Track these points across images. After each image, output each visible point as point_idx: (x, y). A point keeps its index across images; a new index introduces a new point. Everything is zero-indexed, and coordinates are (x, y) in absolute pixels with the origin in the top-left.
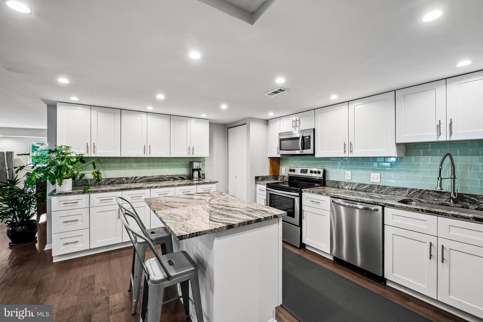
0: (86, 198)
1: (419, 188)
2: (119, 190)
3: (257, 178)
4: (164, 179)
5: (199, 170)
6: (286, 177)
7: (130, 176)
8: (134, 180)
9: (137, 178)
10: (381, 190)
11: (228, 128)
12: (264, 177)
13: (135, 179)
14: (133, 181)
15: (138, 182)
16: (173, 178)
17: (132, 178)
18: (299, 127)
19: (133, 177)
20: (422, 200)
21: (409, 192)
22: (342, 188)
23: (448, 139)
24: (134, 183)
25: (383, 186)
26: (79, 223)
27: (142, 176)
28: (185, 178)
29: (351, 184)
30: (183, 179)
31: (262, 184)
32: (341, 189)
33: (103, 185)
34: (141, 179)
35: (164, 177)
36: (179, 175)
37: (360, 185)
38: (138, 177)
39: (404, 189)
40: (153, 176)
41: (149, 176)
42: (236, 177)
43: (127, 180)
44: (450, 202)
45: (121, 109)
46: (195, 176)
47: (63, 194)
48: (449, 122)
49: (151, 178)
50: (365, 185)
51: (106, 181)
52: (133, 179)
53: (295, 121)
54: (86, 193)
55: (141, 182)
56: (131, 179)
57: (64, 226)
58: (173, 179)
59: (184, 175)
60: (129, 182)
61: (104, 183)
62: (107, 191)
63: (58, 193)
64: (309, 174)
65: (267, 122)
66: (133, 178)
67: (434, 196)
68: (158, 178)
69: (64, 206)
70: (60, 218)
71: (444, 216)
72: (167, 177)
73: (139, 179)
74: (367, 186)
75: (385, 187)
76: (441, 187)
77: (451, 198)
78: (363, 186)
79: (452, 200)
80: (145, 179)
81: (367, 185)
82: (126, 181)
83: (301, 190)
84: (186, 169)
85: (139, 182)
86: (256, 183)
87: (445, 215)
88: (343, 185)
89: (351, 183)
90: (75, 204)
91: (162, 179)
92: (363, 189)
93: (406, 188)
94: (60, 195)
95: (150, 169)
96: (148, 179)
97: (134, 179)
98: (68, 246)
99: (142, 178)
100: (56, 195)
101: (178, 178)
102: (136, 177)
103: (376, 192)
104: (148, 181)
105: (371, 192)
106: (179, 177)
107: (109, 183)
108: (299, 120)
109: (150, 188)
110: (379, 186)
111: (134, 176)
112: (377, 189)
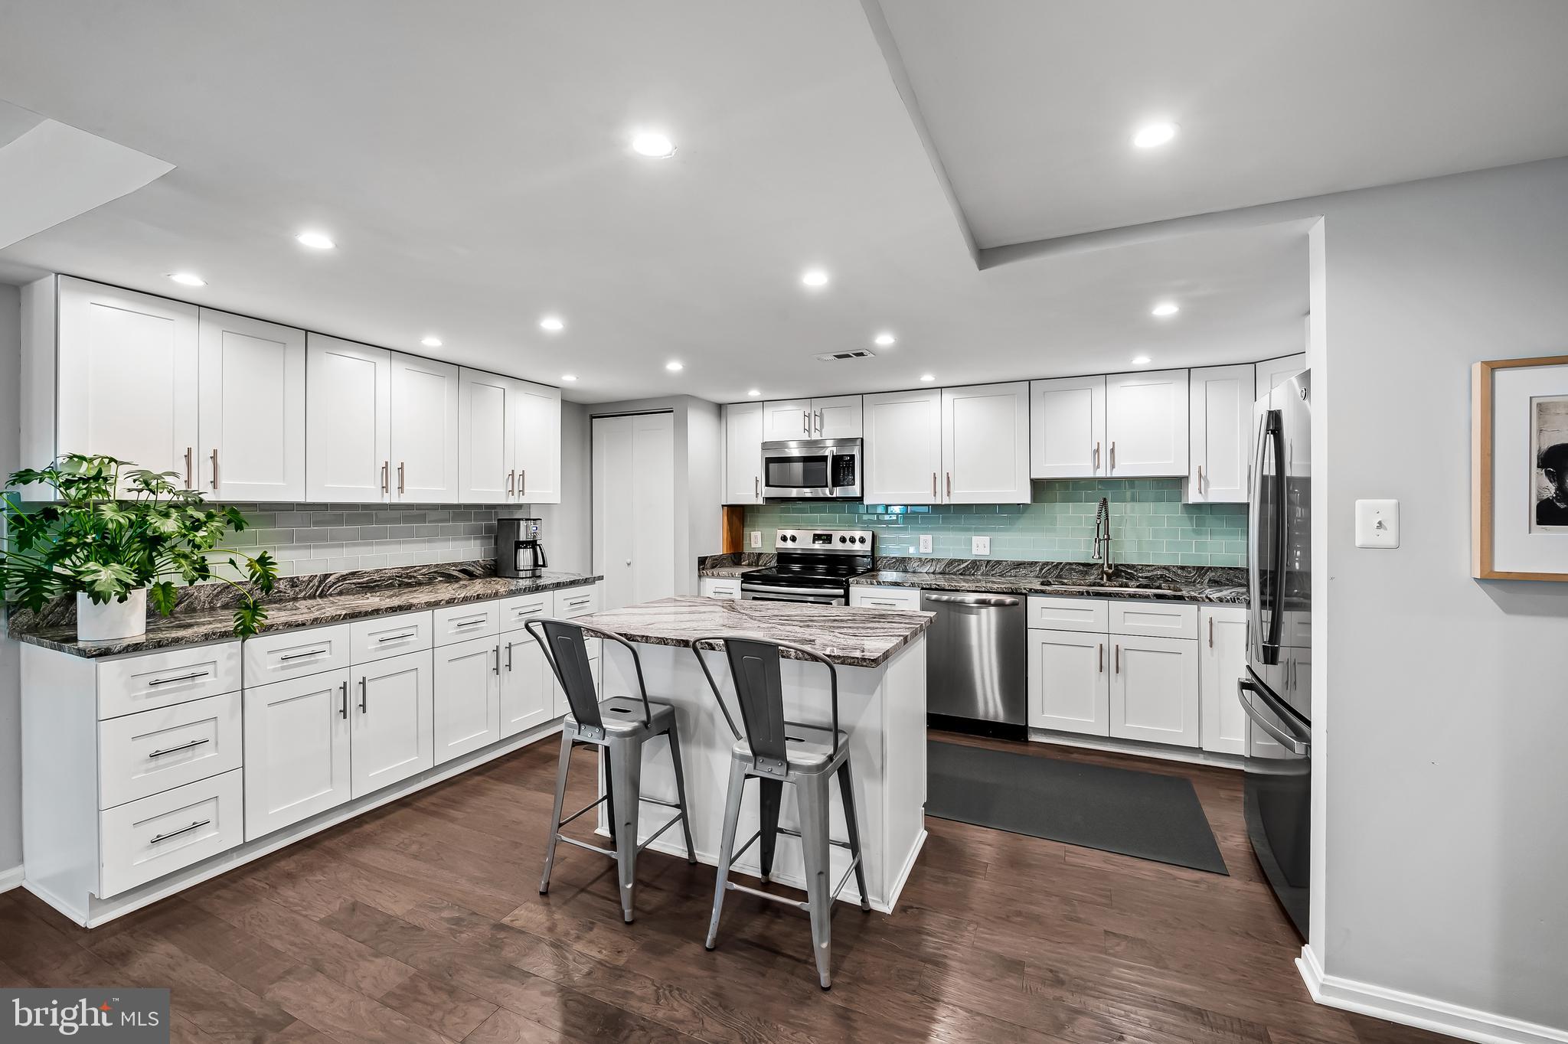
0: (230, 657)
1: (1057, 561)
2: (342, 619)
3: (702, 561)
4: (415, 577)
5: (533, 544)
6: (767, 556)
7: (304, 574)
8: (319, 587)
9: (328, 580)
10: (993, 570)
11: (592, 417)
12: (716, 559)
13: (320, 583)
14: (316, 590)
15: (331, 595)
16: (443, 575)
17: (311, 581)
18: (821, 431)
19: (316, 576)
20: (1065, 581)
21: (1041, 569)
22: (914, 572)
23: (1109, 475)
24: (318, 599)
25: (995, 561)
26: (205, 754)
27: (345, 572)
28: (478, 572)
29: (934, 563)
30: (471, 576)
31: (724, 577)
32: (912, 575)
33: (203, 610)
34: (340, 584)
35: (415, 571)
36: (461, 564)
37: (951, 562)
38: (331, 575)
39: (1033, 564)
40: (381, 570)
41: (368, 570)
42: (629, 564)
43: (292, 586)
44: (1102, 579)
45: (307, 331)
46: (522, 564)
47: (146, 646)
48: (1110, 447)
49: (376, 577)
50: (963, 561)
51: (217, 595)
52: (316, 582)
53: (808, 417)
54: (257, 634)
55: (340, 593)
56: (309, 584)
57: (147, 771)
58: (441, 579)
59: (474, 562)
60: (303, 594)
61: (209, 603)
62: (304, 624)
63: (129, 645)
64: (836, 546)
65: (720, 410)
66: (313, 579)
67: (1078, 572)
68: (398, 577)
69: (149, 696)
70: (134, 742)
71: (1117, 598)
72: (424, 571)
73: (334, 583)
74: (966, 564)
75: (999, 562)
76: (1099, 554)
77: (1103, 572)
78: (958, 565)
79: (1105, 576)
80: (354, 581)
81: (966, 561)
82: (291, 593)
83: (847, 581)
84: (478, 542)
85: (336, 591)
86: (700, 576)
87: (1120, 597)
88: (916, 564)
89: (933, 560)
90: (188, 683)
91: (410, 577)
92: (958, 571)
93: (1036, 563)
94: (134, 650)
95: (371, 544)
96: (365, 580)
97: (317, 584)
98: (165, 847)
99: (344, 578)
100: (120, 652)
101: (456, 573)
102: (327, 576)
103: (982, 575)
104: (366, 587)
105: (973, 575)
106: (464, 571)
107: (227, 604)
108: (821, 416)
109: (435, 605)
110: (989, 562)
111: (320, 572)
112: (986, 567)
